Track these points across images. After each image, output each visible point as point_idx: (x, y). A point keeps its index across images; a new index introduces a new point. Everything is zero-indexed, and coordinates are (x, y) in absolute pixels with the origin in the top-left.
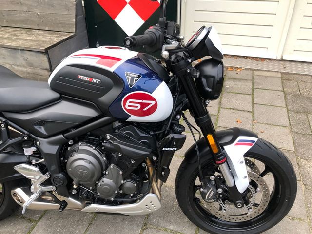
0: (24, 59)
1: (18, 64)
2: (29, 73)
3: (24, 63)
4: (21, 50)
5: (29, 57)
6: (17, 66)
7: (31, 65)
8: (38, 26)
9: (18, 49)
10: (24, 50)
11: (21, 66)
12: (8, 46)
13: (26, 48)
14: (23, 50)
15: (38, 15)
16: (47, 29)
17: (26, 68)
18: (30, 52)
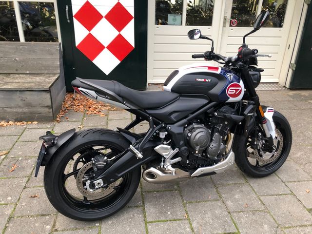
0: (22, 99)
1: (12, 105)
2: (25, 113)
3: (21, 103)
4: (20, 91)
5: (28, 97)
6: (11, 107)
7: (29, 105)
8: (16, 70)
9: (17, 91)
10: (24, 91)
11: (16, 107)
12: (5, 88)
13: (27, 88)
14: (22, 91)
15: (17, 60)
16: (28, 72)
17: (22, 108)
18: (31, 92)
